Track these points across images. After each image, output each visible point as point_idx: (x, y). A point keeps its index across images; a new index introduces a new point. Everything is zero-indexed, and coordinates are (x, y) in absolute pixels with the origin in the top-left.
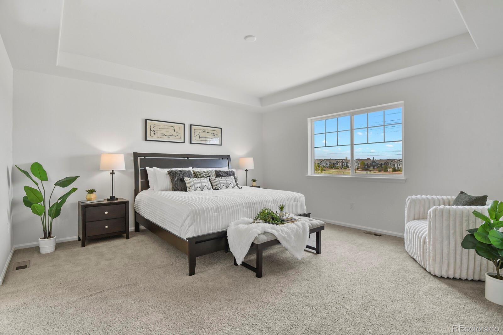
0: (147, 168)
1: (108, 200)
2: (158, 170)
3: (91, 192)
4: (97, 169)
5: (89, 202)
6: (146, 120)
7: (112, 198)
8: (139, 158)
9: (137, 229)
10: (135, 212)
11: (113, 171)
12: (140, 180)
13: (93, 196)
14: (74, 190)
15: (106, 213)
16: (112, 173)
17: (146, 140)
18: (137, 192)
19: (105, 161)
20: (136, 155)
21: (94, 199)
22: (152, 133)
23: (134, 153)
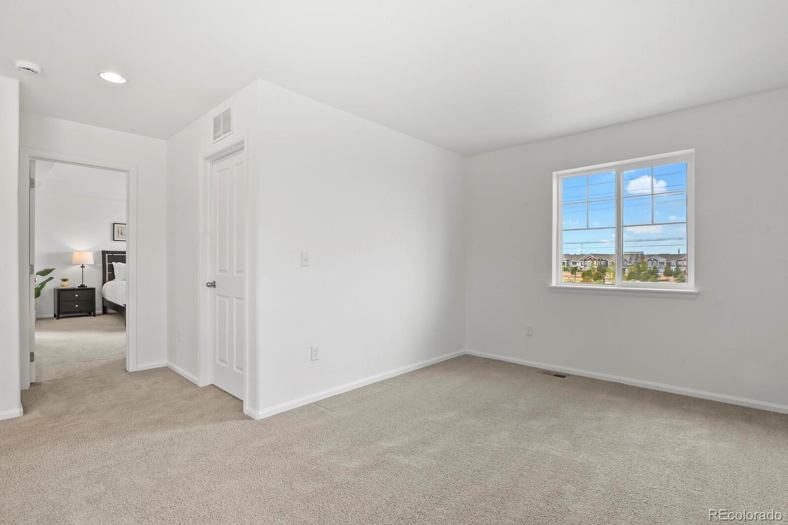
0: (113, 263)
1: (79, 287)
2: (121, 265)
3: (65, 280)
4: (70, 263)
5: (62, 288)
6: (114, 224)
7: (83, 286)
8: (107, 255)
9: (105, 312)
10: (103, 298)
11: (83, 265)
12: (107, 273)
13: (65, 283)
14: (51, 278)
15: (77, 296)
16: (83, 267)
17: (114, 240)
18: (104, 282)
19: (76, 257)
20: (104, 253)
21: (68, 285)
22: (120, 234)
23: (102, 251)
